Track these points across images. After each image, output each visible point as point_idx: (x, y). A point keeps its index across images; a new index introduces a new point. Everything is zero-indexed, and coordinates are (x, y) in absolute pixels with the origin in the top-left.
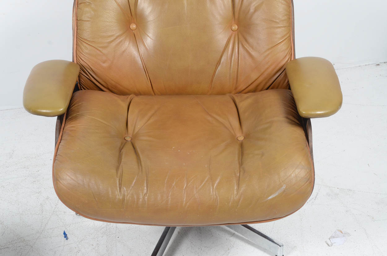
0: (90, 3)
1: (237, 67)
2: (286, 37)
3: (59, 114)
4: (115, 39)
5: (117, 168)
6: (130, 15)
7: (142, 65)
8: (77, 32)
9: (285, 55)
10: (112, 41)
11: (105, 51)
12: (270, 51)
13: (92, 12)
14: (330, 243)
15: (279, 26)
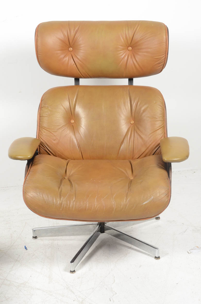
0: (48, 107)
2: (162, 126)
3: (28, 159)
4: (61, 128)
5: (59, 188)
6: (71, 115)
7: (77, 143)
8: (40, 123)
11: (55, 134)
12: (152, 134)
13: (49, 112)
14: (189, 252)
15: (158, 120)
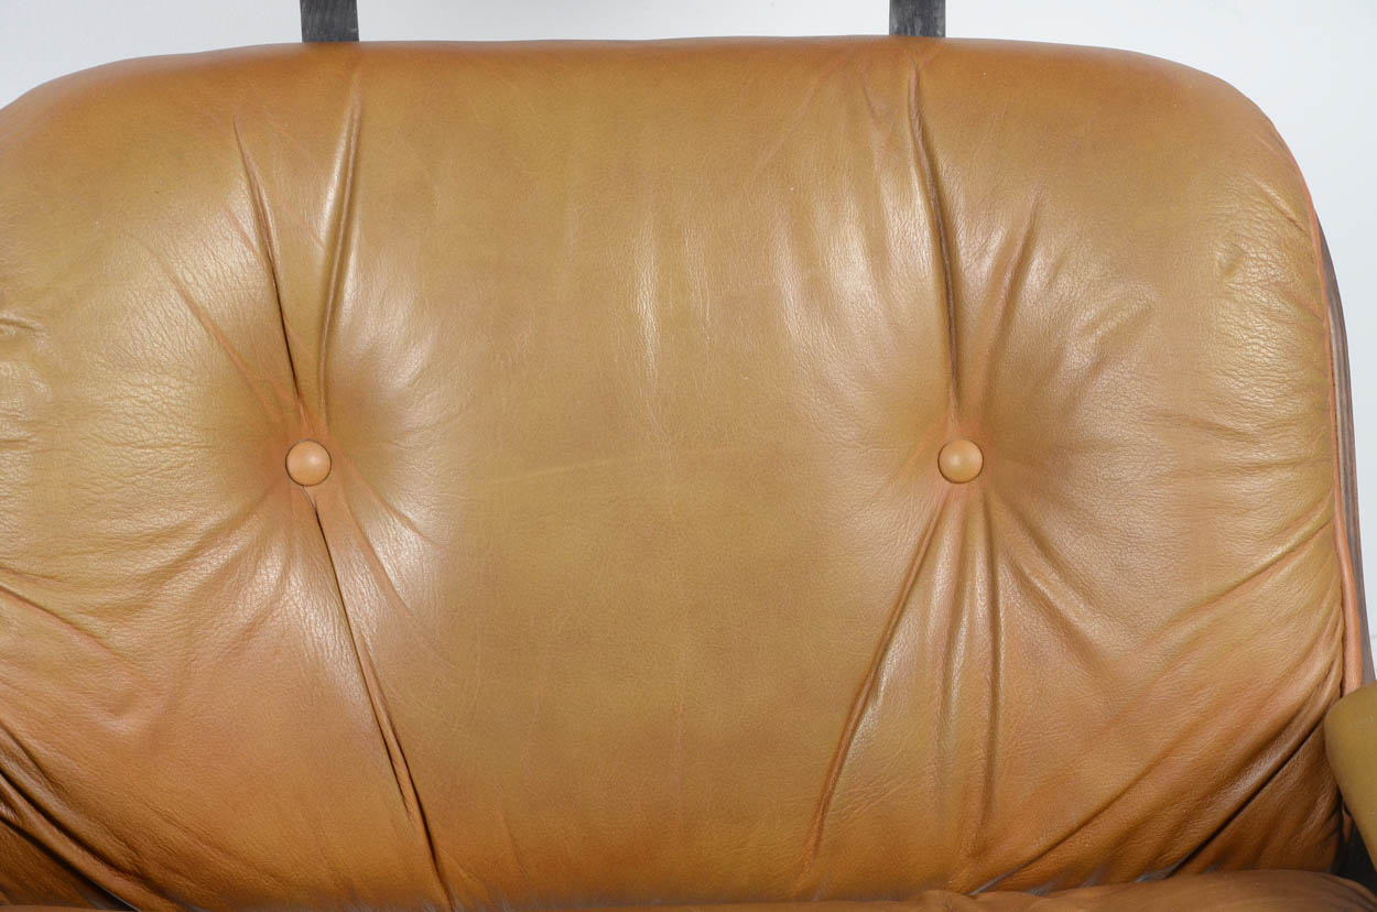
0: (25, 327)
1: (986, 713)
2: (1307, 528)
4: (193, 554)
6: (288, 396)
9: (1306, 643)
10: (176, 567)
11: (123, 637)
12: (1205, 619)
13: (42, 387)
15: (1258, 456)
